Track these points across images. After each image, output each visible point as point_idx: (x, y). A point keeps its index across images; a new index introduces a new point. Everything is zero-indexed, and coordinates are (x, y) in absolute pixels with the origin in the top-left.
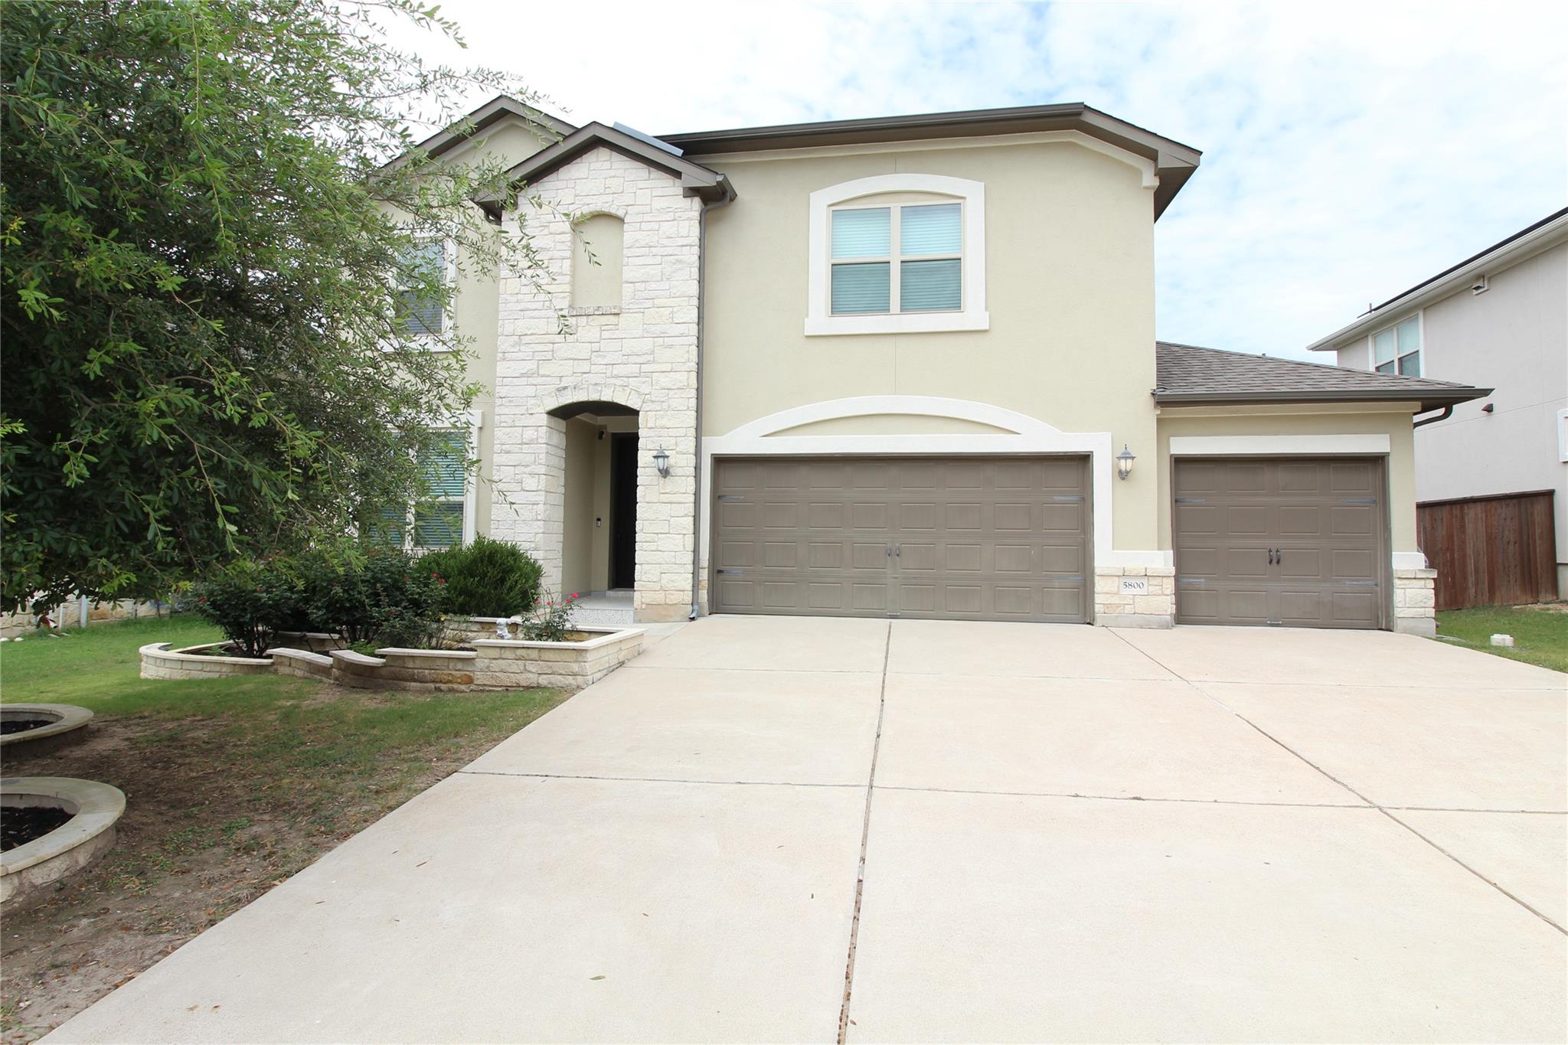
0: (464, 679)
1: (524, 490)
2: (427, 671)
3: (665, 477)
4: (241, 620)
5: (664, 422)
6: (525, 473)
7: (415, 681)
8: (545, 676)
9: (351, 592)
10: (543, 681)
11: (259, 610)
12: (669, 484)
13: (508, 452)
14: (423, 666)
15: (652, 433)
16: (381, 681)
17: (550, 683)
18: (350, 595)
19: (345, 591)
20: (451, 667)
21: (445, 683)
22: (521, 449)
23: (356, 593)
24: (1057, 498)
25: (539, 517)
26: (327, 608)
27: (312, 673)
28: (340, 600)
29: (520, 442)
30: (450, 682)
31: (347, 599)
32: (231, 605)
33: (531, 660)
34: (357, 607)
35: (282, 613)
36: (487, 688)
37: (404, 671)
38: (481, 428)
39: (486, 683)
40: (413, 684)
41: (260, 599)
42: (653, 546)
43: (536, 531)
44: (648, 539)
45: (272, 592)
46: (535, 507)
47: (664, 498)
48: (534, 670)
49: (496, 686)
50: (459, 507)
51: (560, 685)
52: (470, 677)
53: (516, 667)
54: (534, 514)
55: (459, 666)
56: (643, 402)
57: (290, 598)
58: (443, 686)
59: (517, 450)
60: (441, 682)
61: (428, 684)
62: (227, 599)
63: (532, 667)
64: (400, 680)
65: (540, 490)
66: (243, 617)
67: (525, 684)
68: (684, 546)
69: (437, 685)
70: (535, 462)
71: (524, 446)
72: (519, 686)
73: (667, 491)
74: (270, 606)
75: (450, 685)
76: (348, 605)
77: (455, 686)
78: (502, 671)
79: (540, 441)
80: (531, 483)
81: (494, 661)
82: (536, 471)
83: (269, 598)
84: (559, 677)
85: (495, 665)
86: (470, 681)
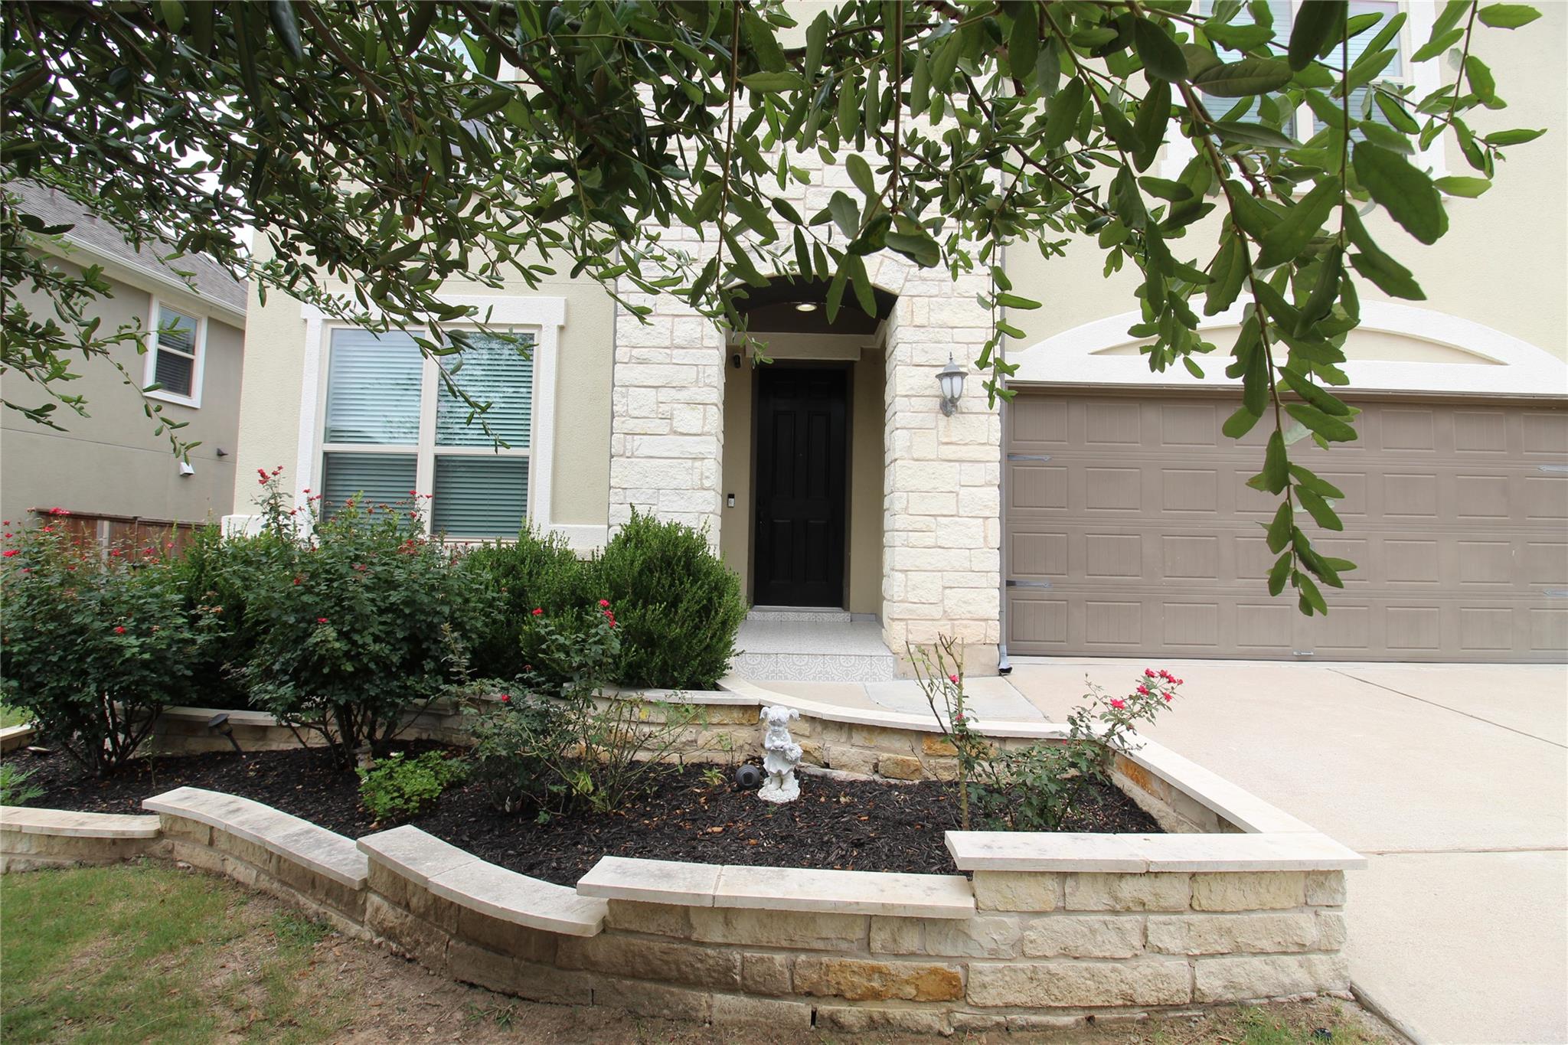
0: (930, 985)
1: (675, 433)
2: (780, 958)
3: (947, 414)
4: (74, 698)
5: (937, 317)
6: (678, 402)
7: (731, 988)
8: (1212, 964)
9: (356, 637)
10: (1211, 980)
11: (117, 674)
12: (956, 429)
13: (643, 362)
14: (764, 938)
15: (920, 335)
16: (591, 981)
17: (1231, 985)
18: (354, 643)
19: (342, 635)
20: (876, 946)
21: (853, 1001)
22: (671, 356)
23: (369, 640)
24: (1545, 468)
25: (707, 483)
26: (295, 676)
27: (284, 883)
28: (331, 658)
29: (667, 343)
30: (876, 996)
31: (347, 654)
32: (47, 663)
33: (1166, 911)
34: (371, 672)
35: (173, 675)
36: (1020, 1018)
37: (685, 953)
38: (562, 328)
39: (1011, 998)
40: (722, 999)
41: (119, 649)
42: (928, 539)
43: (700, 508)
44: (918, 526)
45: (149, 633)
46: (697, 464)
47: (948, 452)
48: (1173, 944)
49: (1049, 1009)
50: (520, 468)
51: (1263, 990)
52: (950, 979)
53: (1113, 937)
54: (696, 477)
55: (911, 941)
56: (906, 280)
57: (193, 642)
58: (850, 1014)
59: (661, 358)
60: (839, 996)
61: (784, 1004)
62: (37, 650)
63: (1167, 933)
64: (667, 981)
65: (708, 434)
66: (79, 690)
67: (1152, 1000)
68: (985, 538)
69: (825, 1008)
70: (697, 381)
71: (676, 351)
72: (1133, 1004)
73: (954, 439)
74: (145, 664)
75: (875, 1009)
76: (350, 668)
77: (896, 1011)
78: (1066, 954)
79: (706, 343)
80: (689, 420)
81: (1035, 922)
82: (699, 399)
83: (143, 648)
84: (1257, 962)
85: (1043, 934)
86: (953, 990)
